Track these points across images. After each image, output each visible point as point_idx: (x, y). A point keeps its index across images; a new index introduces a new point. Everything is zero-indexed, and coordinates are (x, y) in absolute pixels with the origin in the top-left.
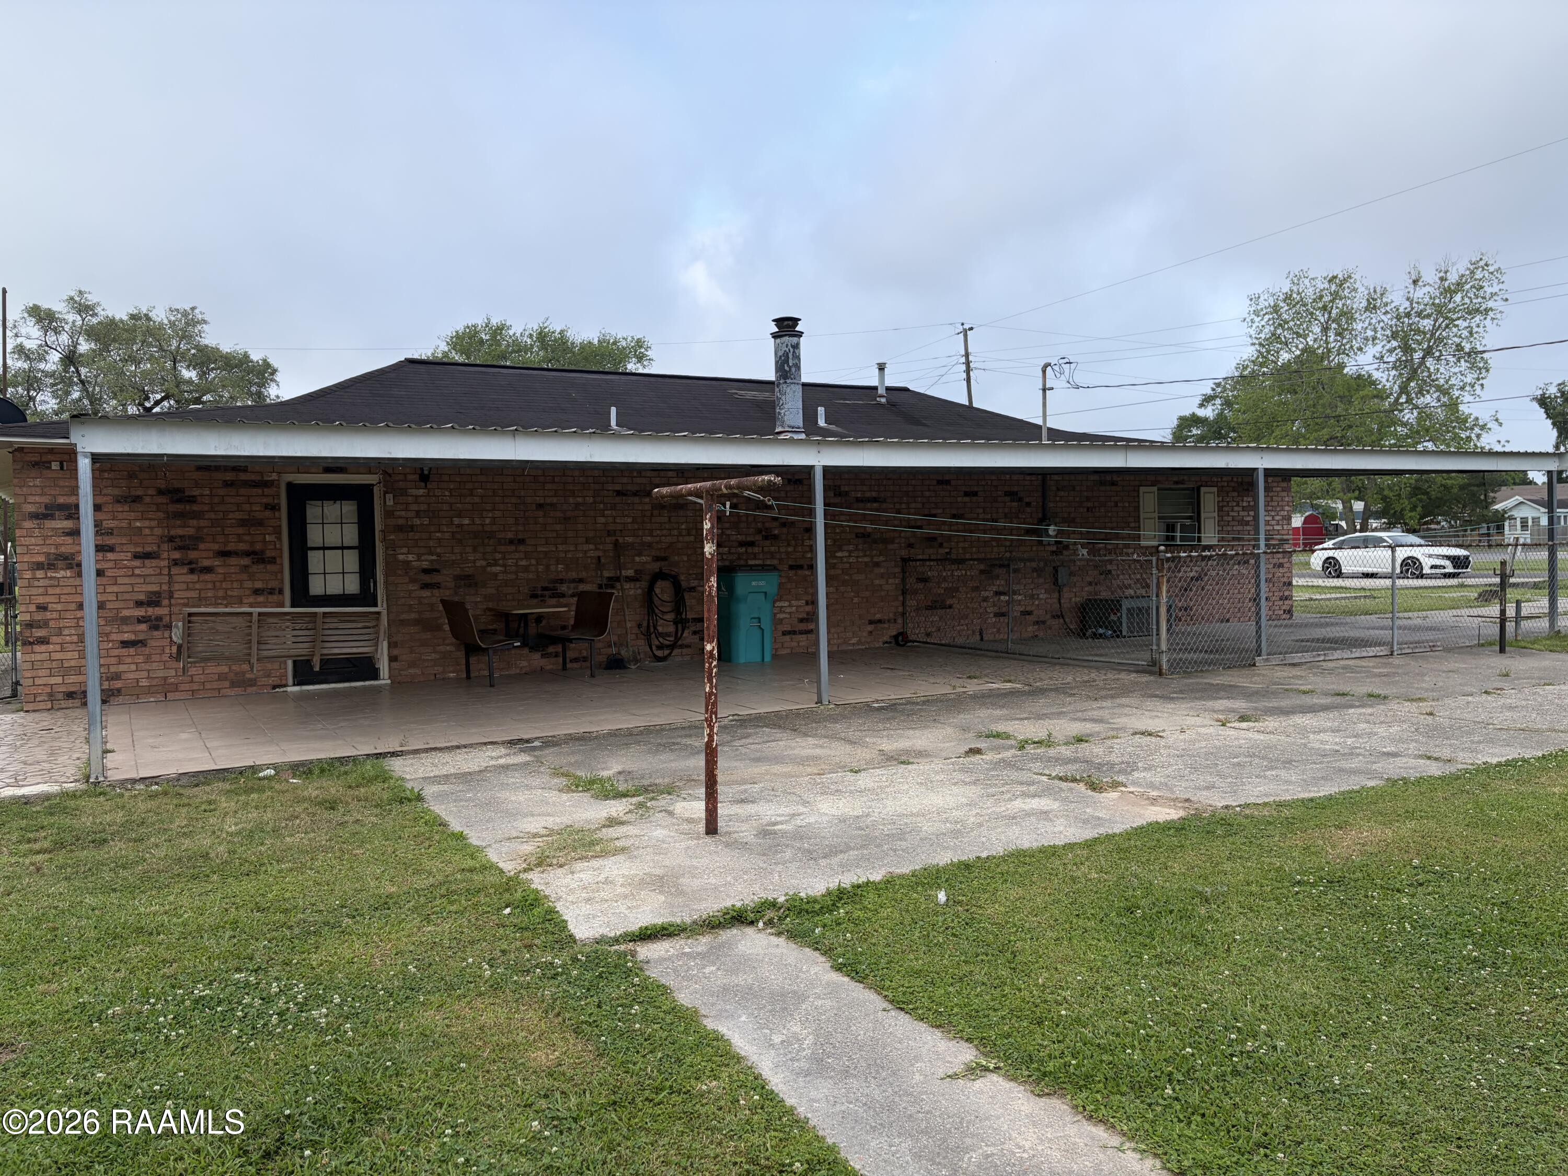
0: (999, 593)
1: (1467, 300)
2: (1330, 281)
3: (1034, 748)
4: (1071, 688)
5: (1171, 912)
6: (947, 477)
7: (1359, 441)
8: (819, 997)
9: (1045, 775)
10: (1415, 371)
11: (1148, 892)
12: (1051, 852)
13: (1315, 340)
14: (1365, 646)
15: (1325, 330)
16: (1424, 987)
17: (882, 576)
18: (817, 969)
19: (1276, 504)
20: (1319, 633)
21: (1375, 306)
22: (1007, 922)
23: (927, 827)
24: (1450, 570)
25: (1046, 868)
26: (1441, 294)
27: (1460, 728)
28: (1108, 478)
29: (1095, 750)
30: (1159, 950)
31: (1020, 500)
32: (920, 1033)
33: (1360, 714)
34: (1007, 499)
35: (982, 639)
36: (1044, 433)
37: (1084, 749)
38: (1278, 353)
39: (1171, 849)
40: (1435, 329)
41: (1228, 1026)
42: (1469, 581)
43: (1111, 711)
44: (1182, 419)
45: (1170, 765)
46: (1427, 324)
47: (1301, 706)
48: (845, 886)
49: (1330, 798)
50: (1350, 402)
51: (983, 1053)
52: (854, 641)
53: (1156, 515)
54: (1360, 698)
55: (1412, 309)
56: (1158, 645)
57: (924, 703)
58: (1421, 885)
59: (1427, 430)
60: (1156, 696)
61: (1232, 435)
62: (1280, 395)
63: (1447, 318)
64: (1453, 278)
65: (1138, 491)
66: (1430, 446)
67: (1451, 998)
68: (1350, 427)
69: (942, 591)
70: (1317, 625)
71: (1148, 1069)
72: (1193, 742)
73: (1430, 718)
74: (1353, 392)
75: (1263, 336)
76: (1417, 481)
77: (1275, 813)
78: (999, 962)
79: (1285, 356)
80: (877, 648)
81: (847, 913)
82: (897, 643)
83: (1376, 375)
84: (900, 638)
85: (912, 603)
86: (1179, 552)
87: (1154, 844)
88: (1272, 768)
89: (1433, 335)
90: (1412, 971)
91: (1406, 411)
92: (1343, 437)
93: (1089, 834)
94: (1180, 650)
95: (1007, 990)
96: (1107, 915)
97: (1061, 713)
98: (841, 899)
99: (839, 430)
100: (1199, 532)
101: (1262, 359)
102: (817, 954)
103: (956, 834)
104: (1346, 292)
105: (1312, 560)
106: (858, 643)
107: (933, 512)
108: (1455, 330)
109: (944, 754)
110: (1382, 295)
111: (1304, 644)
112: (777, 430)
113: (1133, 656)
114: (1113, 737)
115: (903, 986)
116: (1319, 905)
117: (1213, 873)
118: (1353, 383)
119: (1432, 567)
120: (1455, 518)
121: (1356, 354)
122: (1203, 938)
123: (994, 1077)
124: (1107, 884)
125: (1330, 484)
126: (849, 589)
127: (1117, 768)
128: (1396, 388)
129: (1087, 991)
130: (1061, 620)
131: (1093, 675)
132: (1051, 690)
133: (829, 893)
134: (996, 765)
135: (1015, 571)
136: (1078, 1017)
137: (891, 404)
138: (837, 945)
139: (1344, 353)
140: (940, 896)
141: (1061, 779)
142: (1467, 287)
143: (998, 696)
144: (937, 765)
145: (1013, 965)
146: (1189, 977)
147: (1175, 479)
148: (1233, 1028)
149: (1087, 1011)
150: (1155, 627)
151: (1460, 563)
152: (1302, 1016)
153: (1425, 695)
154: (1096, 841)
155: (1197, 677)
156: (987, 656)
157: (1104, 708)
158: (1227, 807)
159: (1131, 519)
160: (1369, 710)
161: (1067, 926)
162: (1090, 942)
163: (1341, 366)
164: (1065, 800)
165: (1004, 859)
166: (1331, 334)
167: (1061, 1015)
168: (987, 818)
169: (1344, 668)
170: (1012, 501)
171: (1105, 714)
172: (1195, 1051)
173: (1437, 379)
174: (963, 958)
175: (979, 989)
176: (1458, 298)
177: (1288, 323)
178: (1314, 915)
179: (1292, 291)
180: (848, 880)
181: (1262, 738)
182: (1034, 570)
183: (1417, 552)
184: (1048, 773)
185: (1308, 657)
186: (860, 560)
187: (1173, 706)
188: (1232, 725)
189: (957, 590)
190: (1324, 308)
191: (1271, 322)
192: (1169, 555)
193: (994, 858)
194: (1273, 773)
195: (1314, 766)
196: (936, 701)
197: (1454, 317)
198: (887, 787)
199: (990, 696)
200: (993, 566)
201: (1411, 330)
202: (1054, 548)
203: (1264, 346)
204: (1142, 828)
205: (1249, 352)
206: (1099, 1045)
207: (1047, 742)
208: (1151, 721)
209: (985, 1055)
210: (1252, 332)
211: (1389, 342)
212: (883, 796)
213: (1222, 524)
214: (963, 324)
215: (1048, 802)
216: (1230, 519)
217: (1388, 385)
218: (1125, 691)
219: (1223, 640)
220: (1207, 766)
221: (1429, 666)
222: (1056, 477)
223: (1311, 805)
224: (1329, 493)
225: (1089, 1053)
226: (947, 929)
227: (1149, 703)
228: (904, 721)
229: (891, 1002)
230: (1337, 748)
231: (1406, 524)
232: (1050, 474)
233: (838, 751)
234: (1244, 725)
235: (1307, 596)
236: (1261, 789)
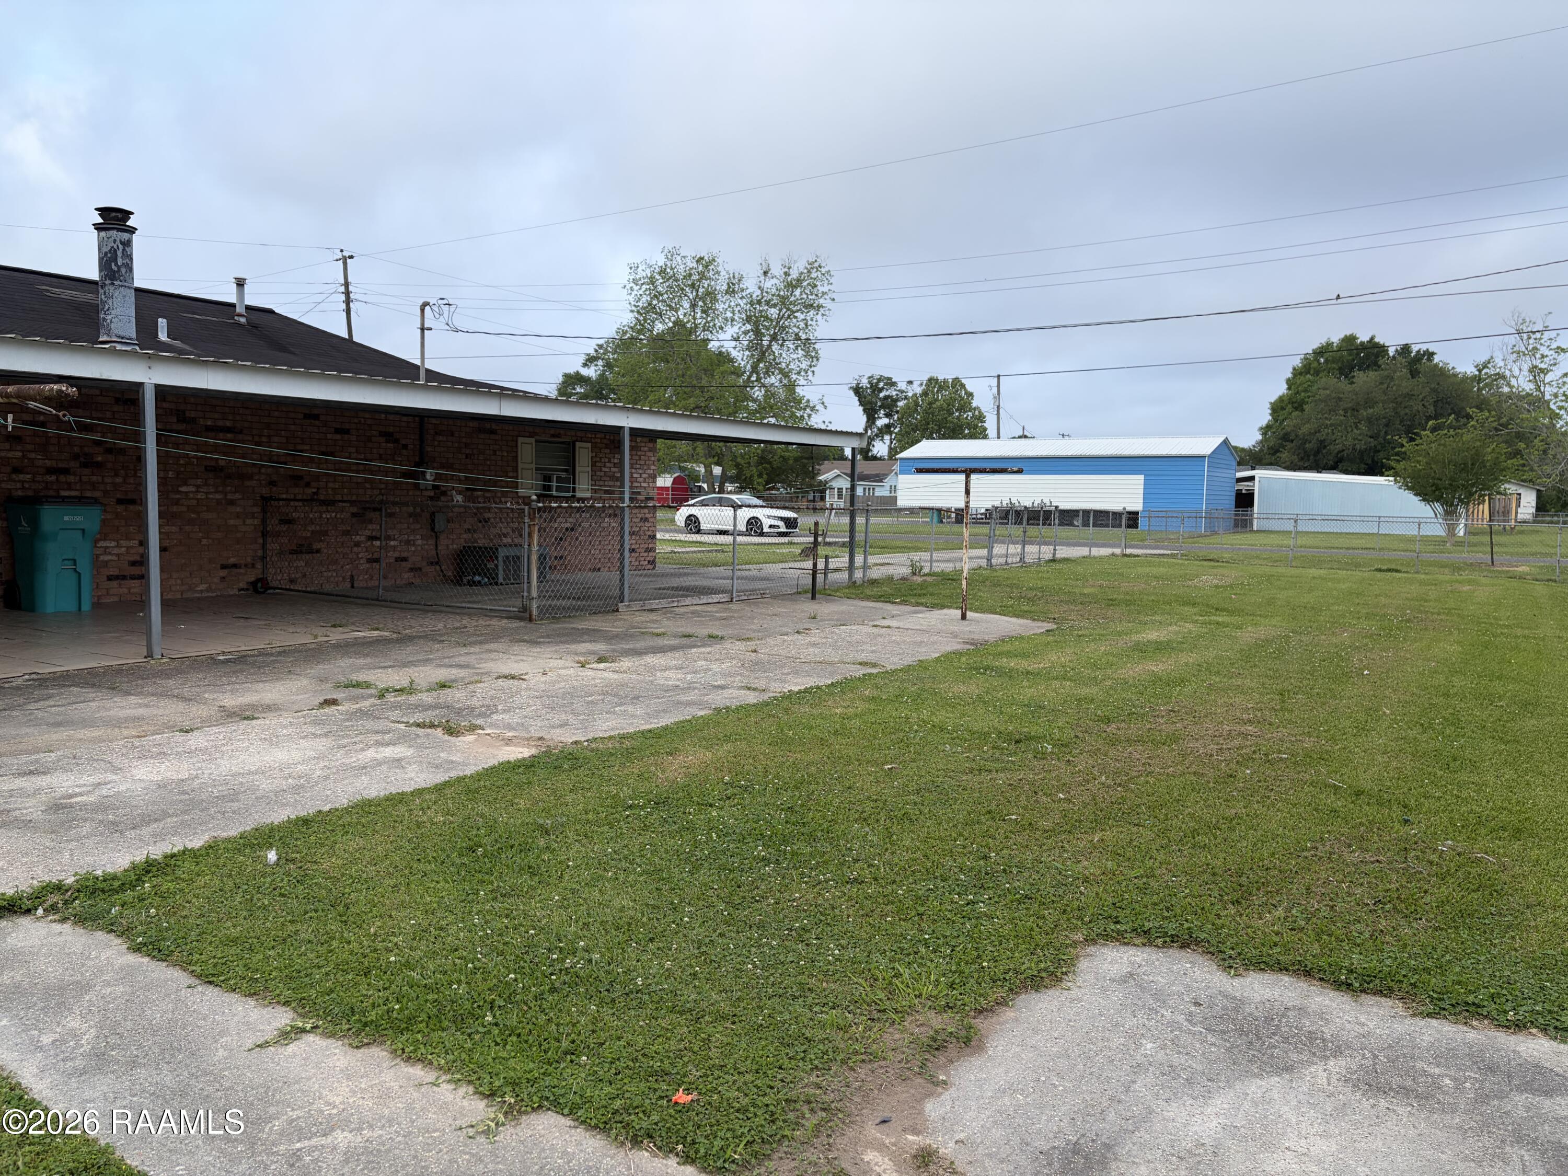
0: (372, 538)
1: (805, 296)
2: (698, 262)
3: (395, 696)
4: (441, 635)
5: (512, 847)
6: (316, 411)
7: (719, 411)
8: (108, 985)
9: (403, 722)
10: (763, 353)
11: (492, 829)
12: (399, 799)
13: (685, 315)
14: (711, 594)
15: (693, 306)
16: (720, 888)
17: (238, 516)
18: (109, 953)
19: (642, 462)
20: (676, 582)
21: (734, 290)
22: (343, 875)
23: (265, 785)
24: (783, 529)
25: (391, 816)
26: (785, 287)
27: (776, 662)
28: (488, 426)
29: (457, 696)
30: (496, 885)
31: (396, 441)
32: (230, 1005)
33: (701, 653)
34: (382, 439)
35: (353, 587)
36: (422, 374)
37: (447, 695)
38: (653, 322)
39: (520, 786)
40: (780, 318)
41: (552, 947)
42: (796, 540)
43: (478, 657)
44: (566, 376)
45: (529, 706)
46: (774, 313)
47: (653, 647)
48: (154, 857)
49: (665, 728)
50: (713, 375)
51: (300, 1015)
52: (203, 587)
53: (533, 466)
54: (702, 639)
55: (763, 297)
56: (529, 591)
57: (280, 654)
58: (729, 798)
59: (771, 407)
60: (524, 641)
61: (612, 396)
62: (654, 362)
63: (788, 309)
64: (794, 274)
65: (517, 441)
66: (773, 420)
67: (741, 894)
68: (712, 398)
69: (309, 535)
70: (673, 575)
71: (471, 1001)
72: (553, 683)
73: (753, 655)
74: (715, 367)
75: (640, 304)
76: (763, 451)
77: (617, 745)
78: (330, 916)
79: (659, 327)
80: (232, 596)
81: (154, 886)
82: (256, 591)
83: (734, 353)
84: (259, 585)
85: (273, 546)
86: (550, 503)
87: (502, 783)
88: (621, 704)
89: (778, 322)
90: (713, 874)
91: (757, 388)
92: (706, 407)
93: (440, 777)
94: (550, 597)
95: (335, 944)
96: (448, 856)
97: (428, 660)
98: (148, 872)
99: (187, 347)
100: (574, 483)
101: (640, 327)
102: (112, 936)
103: (298, 789)
104: (711, 273)
105: (676, 518)
106: (207, 590)
107: (300, 447)
108: (794, 320)
109: (296, 708)
110: (739, 281)
111: (661, 591)
112: (101, 339)
113: (505, 603)
114: (477, 682)
115: (214, 957)
116: (645, 825)
117: (555, 805)
118: (714, 357)
119: (771, 526)
120: (791, 486)
121: (717, 332)
122: (539, 868)
123: (311, 1038)
124: (452, 825)
125: (694, 449)
126: (196, 528)
127: (477, 711)
128: (749, 367)
129: (421, 933)
130: (438, 567)
131: (464, 622)
132: (420, 637)
133: (134, 866)
134: (351, 716)
135: (391, 515)
136: (407, 961)
137: (252, 327)
138: (137, 923)
139: (708, 330)
140: (270, 856)
141: (418, 725)
142: (805, 284)
143: (363, 644)
144: (286, 719)
145: (344, 918)
146: (521, 907)
147: (552, 432)
148: (556, 948)
149: (417, 954)
150: (526, 574)
151: (790, 523)
152: (618, 928)
153: (752, 635)
154: (446, 784)
155: (565, 622)
156: (356, 604)
157: (471, 655)
158: (576, 743)
159: (510, 469)
160: (708, 649)
161: (406, 872)
162: (428, 885)
163: (706, 341)
164: (420, 747)
165: (347, 811)
166: (698, 310)
167: (390, 962)
168: (335, 770)
169: (693, 613)
170: (387, 442)
171: (472, 659)
172: (519, 976)
173: (780, 363)
174: (289, 918)
175: (304, 948)
176: (797, 292)
177: (662, 295)
178: (640, 835)
179: (666, 265)
180: (157, 851)
181: (616, 677)
182: (410, 515)
183: (760, 513)
184: (405, 719)
185: (664, 603)
186: (211, 496)
187: (539, 650)
188: (591, 666)
189: (326, 533)
190: (693, 286)
191: (648, 292)
192: (541, 505)
193: (337, 810)
194: (622, 708)
195: (656, 700)
196: (293, 651)
197: (794, 309)
198: (223, 745)
199: (354, 645)
200: (365, 509)
201: (762, 316)
202: (432, 494)
203: (641, 314)
204: (492, 768)
205: (627, 318)
206: (425, 986)
207: (409, 690)
208: (515, 665)
209: (303, 1016)
210: (631, 298)
211: (744, 325)
212: (217, 755)
213: (594, 479)
214: (342, 251)
215: (402, 749)
216: (602, 474)
217: (743, 363)
218: (495, 637)
219: (589, 588)
220: (563, 706)
221: (759, 611)
222: (434, 421)
223: (649, 735)
224: (693, 458)
225: (414, 995)
226: (275, 889)
227: (516, 648)
228: (254, 674)
229: (199, 977)
230: (678, 683)
231: (754, 489)
232: (428, 417)
233: (168, 710)
234: (602, 666)
235: (669, 549)
236: (610, 723)
